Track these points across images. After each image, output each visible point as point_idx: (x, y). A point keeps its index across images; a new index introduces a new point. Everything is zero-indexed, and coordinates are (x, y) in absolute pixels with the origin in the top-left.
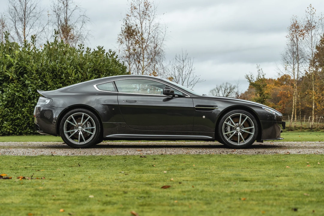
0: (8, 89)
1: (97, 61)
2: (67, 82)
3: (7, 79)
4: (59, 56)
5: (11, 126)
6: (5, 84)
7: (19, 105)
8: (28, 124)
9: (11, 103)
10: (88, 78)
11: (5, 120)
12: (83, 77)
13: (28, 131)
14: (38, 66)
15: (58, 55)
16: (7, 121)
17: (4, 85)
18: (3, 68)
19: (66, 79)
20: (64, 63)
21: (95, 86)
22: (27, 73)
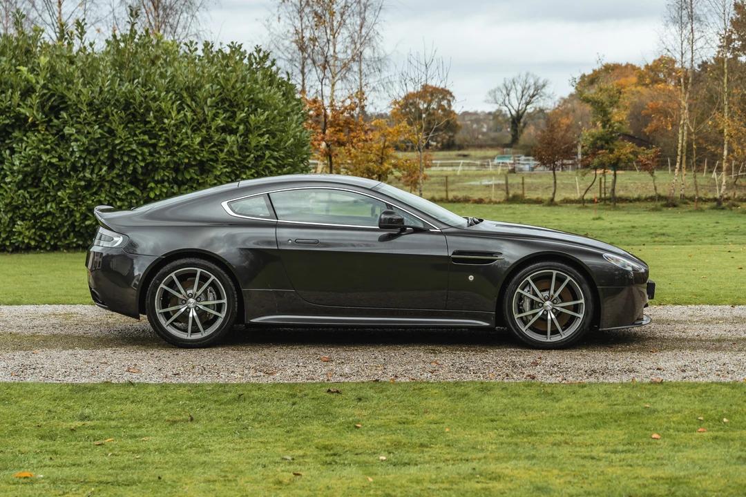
0: (24, 146)
1: (229, 80)
2: (159, 131)
3: (21, 122)
4: (140, 69)
5: (34, 230)
6: (16, 134)
7: (50, 182)
8: (73, 225)
9: (32, 178)
10: (209, 121)
11: (18, 216)
12: (195, 117)
13: (73, 243)
14: (93, 92)
15: (139, 66)
16: (23, 220)
17: (16, 137)
18: (11, 97)
19: (157, 123)
20: (153, 85)
21: (225, 204)
22: (68, 110)
